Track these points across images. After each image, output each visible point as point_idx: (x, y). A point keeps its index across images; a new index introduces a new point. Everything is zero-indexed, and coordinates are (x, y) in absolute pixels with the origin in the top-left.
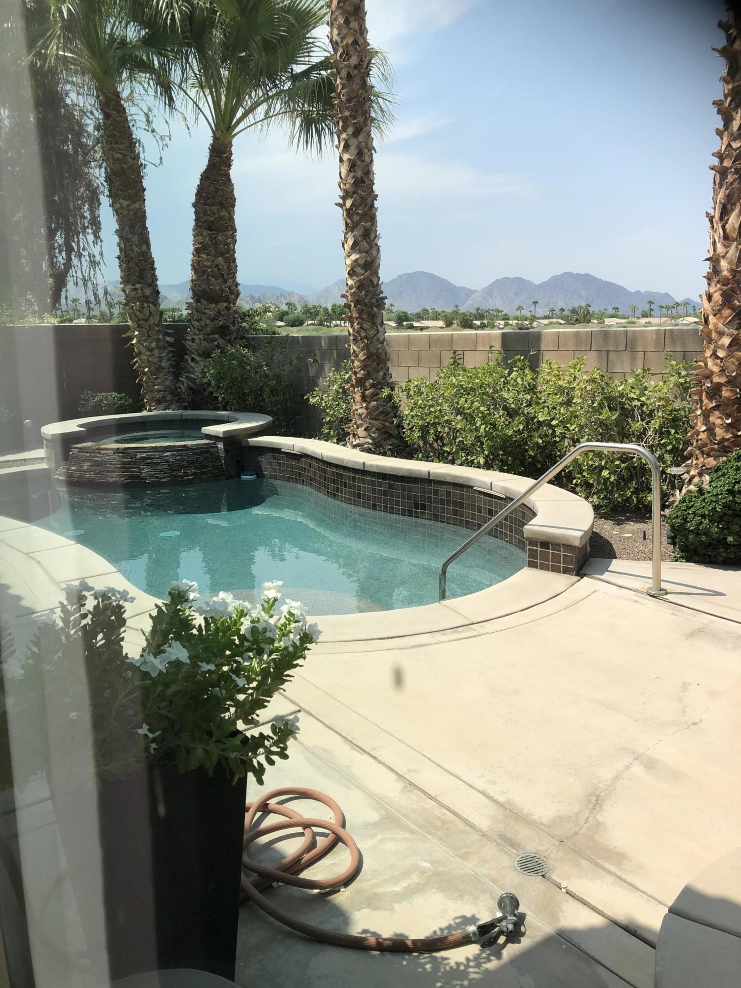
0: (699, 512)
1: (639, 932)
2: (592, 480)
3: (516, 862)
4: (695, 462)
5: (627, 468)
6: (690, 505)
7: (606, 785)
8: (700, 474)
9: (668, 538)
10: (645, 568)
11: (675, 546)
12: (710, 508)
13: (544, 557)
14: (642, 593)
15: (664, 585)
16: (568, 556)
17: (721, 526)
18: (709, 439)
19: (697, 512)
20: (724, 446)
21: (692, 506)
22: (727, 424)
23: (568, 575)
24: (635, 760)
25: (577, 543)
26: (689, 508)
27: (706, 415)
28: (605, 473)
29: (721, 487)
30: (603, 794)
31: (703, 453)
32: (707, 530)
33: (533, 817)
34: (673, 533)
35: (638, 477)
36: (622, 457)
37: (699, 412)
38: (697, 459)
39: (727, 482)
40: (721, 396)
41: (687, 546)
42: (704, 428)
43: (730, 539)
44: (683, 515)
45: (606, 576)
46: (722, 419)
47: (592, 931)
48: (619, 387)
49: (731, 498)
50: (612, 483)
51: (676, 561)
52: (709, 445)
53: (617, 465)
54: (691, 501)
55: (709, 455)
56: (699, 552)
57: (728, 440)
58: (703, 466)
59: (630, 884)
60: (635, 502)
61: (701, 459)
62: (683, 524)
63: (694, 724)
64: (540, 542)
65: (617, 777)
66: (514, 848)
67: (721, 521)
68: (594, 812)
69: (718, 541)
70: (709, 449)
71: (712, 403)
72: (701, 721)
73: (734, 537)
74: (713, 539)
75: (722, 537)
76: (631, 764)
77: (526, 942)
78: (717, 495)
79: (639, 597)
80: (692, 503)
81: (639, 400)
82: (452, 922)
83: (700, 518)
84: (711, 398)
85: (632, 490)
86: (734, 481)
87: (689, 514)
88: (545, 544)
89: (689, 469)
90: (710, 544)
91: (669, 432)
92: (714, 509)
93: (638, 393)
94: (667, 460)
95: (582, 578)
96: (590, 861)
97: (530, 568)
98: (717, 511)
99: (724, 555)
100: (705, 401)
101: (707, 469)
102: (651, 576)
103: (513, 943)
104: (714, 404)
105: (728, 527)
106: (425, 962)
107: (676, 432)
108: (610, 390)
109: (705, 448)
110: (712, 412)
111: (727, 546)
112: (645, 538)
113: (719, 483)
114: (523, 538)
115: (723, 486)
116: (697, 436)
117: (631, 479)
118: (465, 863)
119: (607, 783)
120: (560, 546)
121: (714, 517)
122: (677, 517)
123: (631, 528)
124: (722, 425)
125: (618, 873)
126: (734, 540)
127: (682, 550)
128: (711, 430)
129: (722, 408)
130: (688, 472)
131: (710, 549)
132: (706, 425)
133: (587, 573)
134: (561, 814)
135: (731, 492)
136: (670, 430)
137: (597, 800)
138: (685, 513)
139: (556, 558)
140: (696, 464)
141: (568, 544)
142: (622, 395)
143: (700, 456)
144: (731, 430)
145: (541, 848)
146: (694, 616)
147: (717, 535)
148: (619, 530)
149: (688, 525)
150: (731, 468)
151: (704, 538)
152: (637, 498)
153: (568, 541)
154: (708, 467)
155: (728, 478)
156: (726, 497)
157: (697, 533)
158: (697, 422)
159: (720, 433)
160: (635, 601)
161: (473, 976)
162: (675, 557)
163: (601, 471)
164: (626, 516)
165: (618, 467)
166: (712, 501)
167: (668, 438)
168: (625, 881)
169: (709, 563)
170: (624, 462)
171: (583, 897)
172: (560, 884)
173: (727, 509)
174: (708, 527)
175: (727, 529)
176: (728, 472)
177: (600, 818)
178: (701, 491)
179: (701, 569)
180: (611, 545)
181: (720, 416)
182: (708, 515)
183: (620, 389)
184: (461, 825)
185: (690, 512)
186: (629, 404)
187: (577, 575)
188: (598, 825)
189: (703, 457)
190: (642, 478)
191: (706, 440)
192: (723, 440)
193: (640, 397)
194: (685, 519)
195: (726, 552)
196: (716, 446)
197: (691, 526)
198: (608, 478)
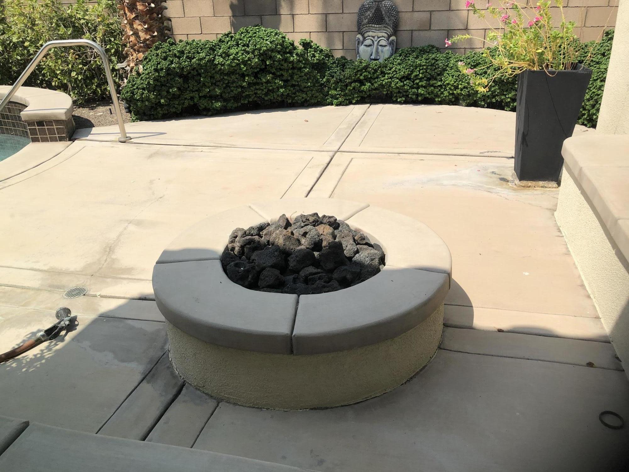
0: (140, 86)
1: (147, 297)
2: (65, 81)
3: (64, 295)
4: (131, 58)
5: (89, 70)
6: (134, 83)
7: (114, 241)
8: (136, 65)
9: (125, 109)
10: (116, 129)
11: (131, 113)
12: (146, 83)
13: (43, 132)
14: (116, 141)
15: (128, 135)
16: (60, 128)
17: (155, 94)
18: (137, 40)
19: (139, 87)
20: (146, 44)
21: (135, 84)
22: (145, 28)
23: (64, 142)
24: (129, 224)
25: (64, 118)
26: (133, 85)
27: (131, 23)
28: (73, 74)
29: (150, 68)
30: (113, 245)
31: (135, 50)
32: (147, 97)
33: (71, 270)
34: (128, 104)
35: (98, 75)
36: (83, 62)
37: (126, 22)
38: (132, 55)
39: (153, 64)
40: (137, 9)
41: (138, 111)
42: (131, 33)
43: (162, 101)
44: (131, 90)
45: (90, 137)
46: (142, 25)
47: (120, 308)
48: (68, 10)
49: (157, 74)
50: (80, 81)
51: (134, 122)
52: (137, 45)
53: (80, 68)
54: (134, 81)
55: (139, 52)
56: (147, 114)
57: (148, 40)
58: (137, 59)
59: (138, 279)
60: (100, 93)
61: (135, 55)
62: (132, 97)
63: (161, 198)
64: (36, 122)
65: (120, 235)
66: (61, 289)
67: (155, 90)
68: (110, 255)
69: (156, 104)
70: (138, 47)
71: (132, 14)
72: (164, 195)
73: (164, 99)
74: (153, 103)
75: (158, 101)
76: (127, 226)
77: (79, 329)
78: (149, 73)
79: (114, 144)
80: (135, 82)
81: (84, 19)
82: (25, 339)
83: (142, 90)
84: (131, 11)
85: (95, 84)
86: (156, 63)
87: (134, 89)
88: (40, 123)
89: (129, 63)
90: (152, 107)
91: (110, 40)
92: (149, 82)
93: (82, 13)
94: (114, 61)
95: (74, 141)
96: (111, 278)
97: (34, 143)
98: (151, 84)
99: (161, 112)
100: (128, 14)
101: (140, 61)
102: (120, 132)
103: (72, 331)
104: (134, 16)
105: (160, 94)
106: (12, 364)
107: (115, 40)
108: (62, 12)
109: (135, 47)
110: (134, 21)
111: (162, 106)
112: (111, 113)
113: (148, 66)
114: (23, 122)
115: (150, 67)
116: (129, 39)
117: (93, 77)
118: (27, 308)
119: (114, 239)
120: (52, 122)
121: (150, 88)
122: (127, 92)
123: (101, 110)
124: (142, 29)
125: (130, 277)
126: (165, 101)
127: (136, 115)
128: (136, 34)
129: (139, 18)
130: (129, 65)
131: (152, 110)
132: (132, 30)
133: (77, 138)
134: (88, 263)
135: (156, 70)
136: (111, 38)
137: (110, 249)
138: (132, 89)
139: (51, 132)
140: (133, 59)
141: (57, 119)
142: (71, 17)
143: (133, 53)
144: (148, 33)
145: (79, 283)
146: (150, 147)
147: (154, 100)
148: (93, 112)
149: (136, 96)
150: (153, 55)
151: (147, 103)
152: (101, 90)
153: (57, 117)
154: (140, 59)
155: (153, 61)
156: (154, 74)
157: (142, 100)
158: (126, 30)
159: (142, 35)
160: (112, 147)
161: (47, 357)
162: (132, 120)
163: (70, 74)
164: (96, 104)
165: (82, 69)
166: (146, 78)
167: (110, 44)
168: (135, 279)
169: (154, 120)
170: (85, 66)
171: (111, 295)
172: (96, 295)
173: (156, 82)
174: (148, 95)
175: (159, 95)
176: (152, 58)
177: (114, 257)
178: (138, 74)
179: (150, 123)
180: (90, 121)
181: (139, 23)
182: (146, 88)
183: (69, 11)
184: (19, 290)
185: (135, 88)
186: (78, 23)
187: (70, 140)
188: (113, 260)
189: (136, 53)
190: (101, 75)
191: (135, 41)
192: (146, 40)
193: (84, 16)
194: (132, 93)
195: (162, 110)
196: (142, 45)
197: (137, 97)
198: (77, 78)
